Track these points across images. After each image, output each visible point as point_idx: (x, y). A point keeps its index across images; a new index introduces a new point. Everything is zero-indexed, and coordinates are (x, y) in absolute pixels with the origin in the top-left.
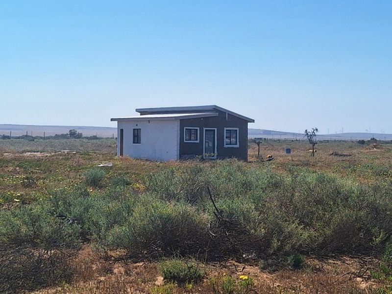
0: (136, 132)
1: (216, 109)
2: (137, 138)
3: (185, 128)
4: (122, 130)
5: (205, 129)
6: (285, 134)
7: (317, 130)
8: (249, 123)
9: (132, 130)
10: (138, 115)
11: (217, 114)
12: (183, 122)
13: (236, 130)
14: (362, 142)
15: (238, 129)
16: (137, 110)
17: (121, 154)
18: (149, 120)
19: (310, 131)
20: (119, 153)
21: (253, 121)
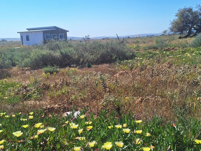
0: (27, 37)
1: (55, 27)
2: (28, 39)
3: (45, 34)
4: (22, 36)
5: (52, 34)
6: (79, 38)
7: (89, 35)
8: (67, 32)
9: (26, 36)
10: (27, 31)
11: (56, 29)
12: (44, 32)
13: (63, 35)
14: (104, 39)
15: (63, 34)
16: (27, 29)
17: (23, 44)
18: (32, 32)
19: (87, 36)
20: (22, 45)
21: (68, 31)
